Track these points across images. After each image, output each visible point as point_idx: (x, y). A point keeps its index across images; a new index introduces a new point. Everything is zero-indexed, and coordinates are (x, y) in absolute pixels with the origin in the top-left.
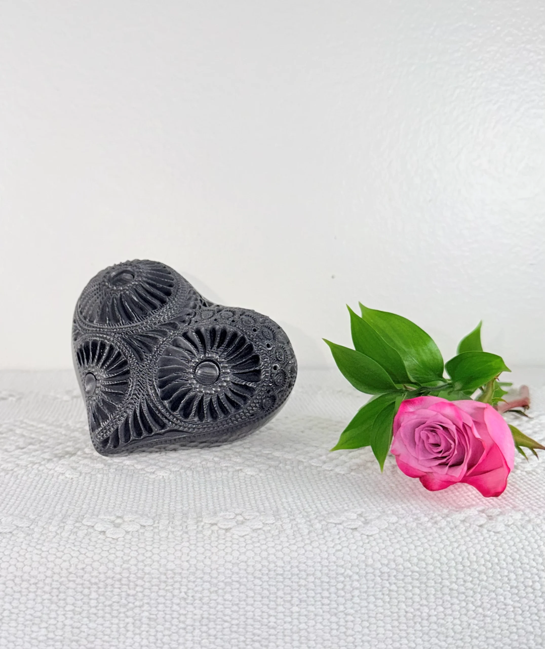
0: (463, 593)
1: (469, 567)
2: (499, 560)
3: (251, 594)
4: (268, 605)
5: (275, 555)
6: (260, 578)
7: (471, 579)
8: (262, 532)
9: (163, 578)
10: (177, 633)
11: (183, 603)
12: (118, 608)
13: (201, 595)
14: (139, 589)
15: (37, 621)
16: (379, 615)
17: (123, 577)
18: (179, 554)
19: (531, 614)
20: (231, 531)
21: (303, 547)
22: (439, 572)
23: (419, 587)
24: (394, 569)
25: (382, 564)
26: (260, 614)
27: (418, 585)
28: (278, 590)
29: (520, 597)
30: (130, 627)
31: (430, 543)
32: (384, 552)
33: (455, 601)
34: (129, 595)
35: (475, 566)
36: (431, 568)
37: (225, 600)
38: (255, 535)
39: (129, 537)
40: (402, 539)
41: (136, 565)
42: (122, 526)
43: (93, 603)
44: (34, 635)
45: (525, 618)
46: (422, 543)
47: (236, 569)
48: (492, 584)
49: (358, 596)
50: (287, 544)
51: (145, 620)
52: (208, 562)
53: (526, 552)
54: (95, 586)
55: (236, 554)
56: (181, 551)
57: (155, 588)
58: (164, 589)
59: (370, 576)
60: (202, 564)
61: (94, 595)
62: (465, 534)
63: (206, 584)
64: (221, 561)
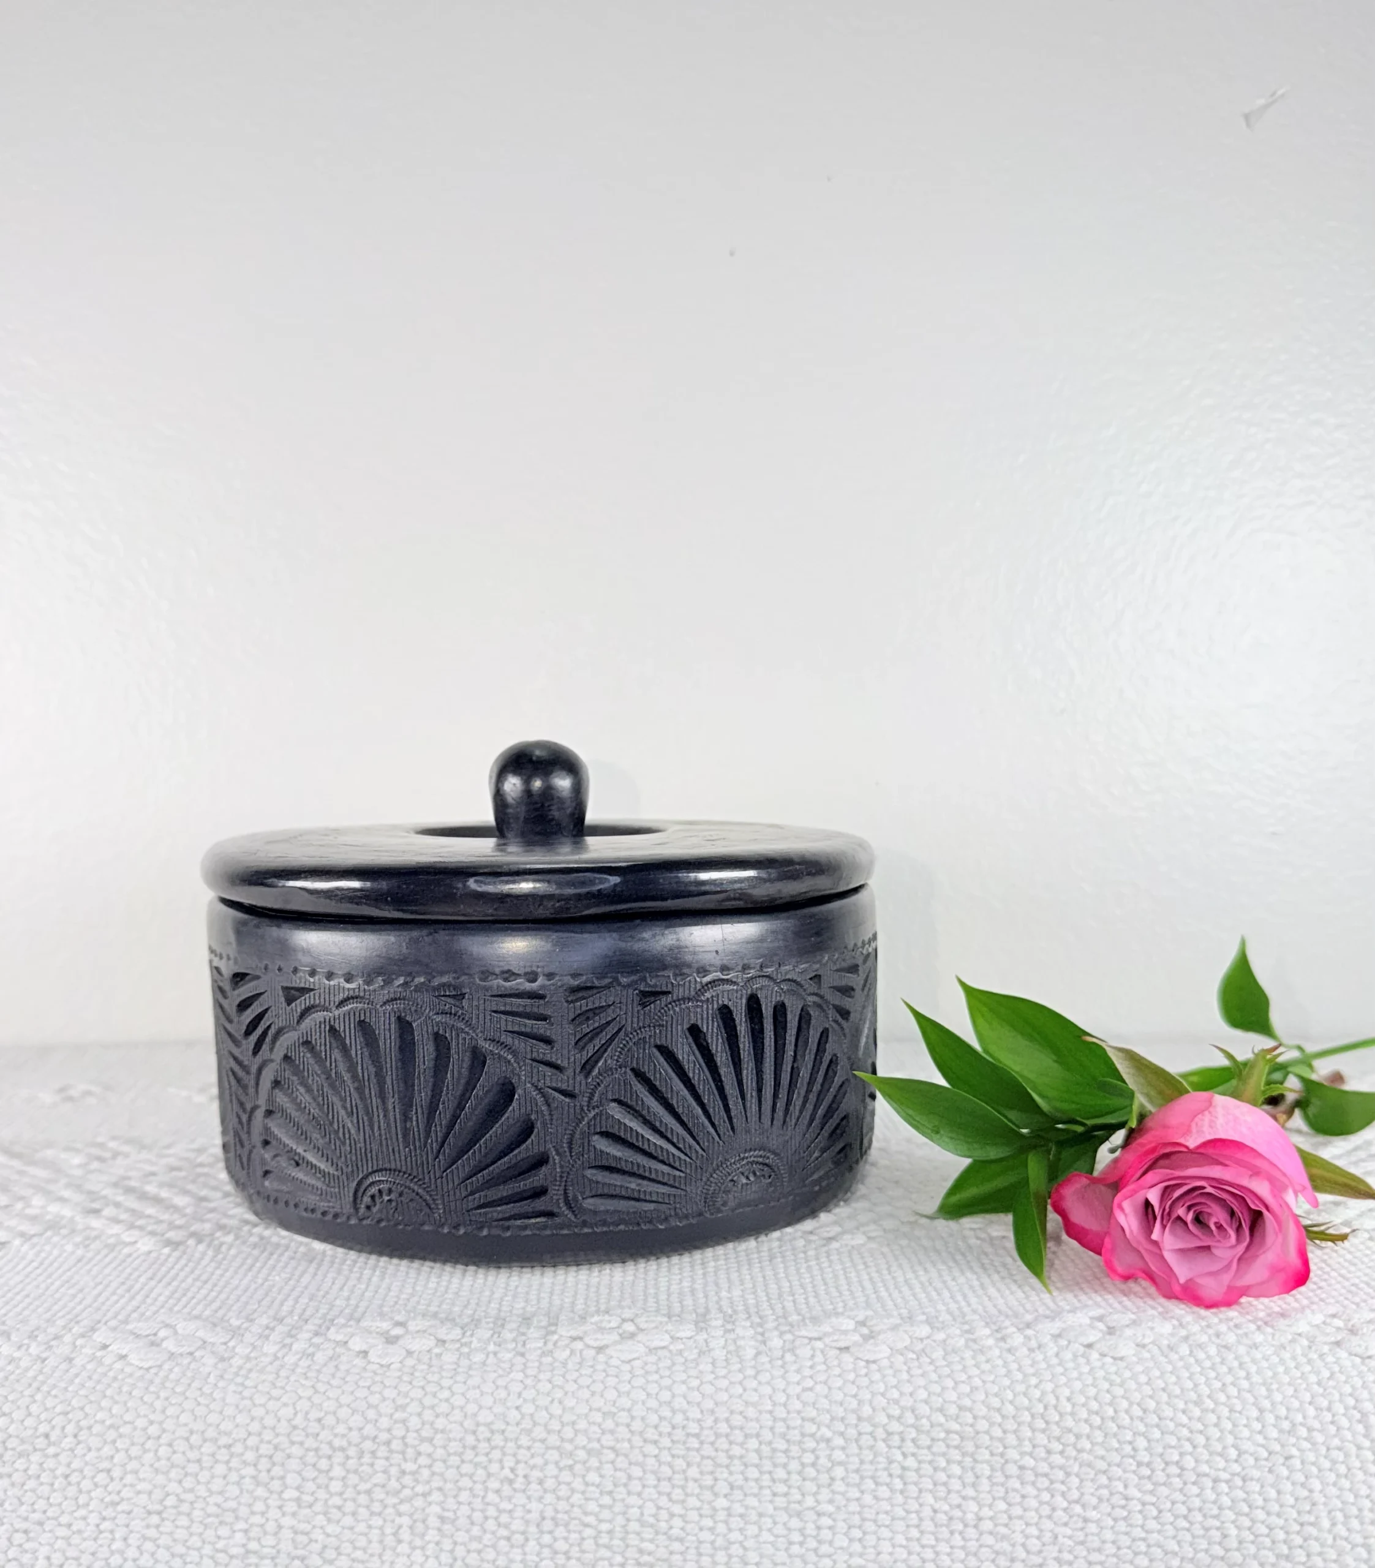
0: (1046, 1475)
1: (1057, 1423)
2: (1116, 1411)
3: (637, 1472)
4: (669, 1494)
5: (685, 1397)
6: (655, 1442)
7: (1061, 1447)
8: (668, 1354)
9: (470, 1440)
10: (494, 1546)
11: (506, 1490)
12: (382, 1496)
13: (540, 1475)
14: (423, 1460)
15: (229, 1517)
16: (882, 1516)
17: (395, 1437)
18: (503, 1394)
19: (1176, 1517)
20: (608, 1351)
21: (741, 1383)
22: (997, 1432)
23: (959, 1463)
24: (912, 1426)
25: (889, 1417)
26: (654, 1511)
27: (959, 1458)
28: (689, 1465)
29: (1155, 1484)
30: (405, 1535)
31: (984, 1377)
32: (895, 1394)
33: (1030, 1490)
34: (403, 1472)
35: (1069, 1422)
36: (983, 1425)
37: (587, 1484)
38: (652, 1359)
39: (410, 1362)
40: (932, 1368)
41: (419, 1415)
42: (401, 1342)
43: (335, 1486)
44: (220, 1545)
45: (1163, 1524)
46: (969, 1377)
47: (609, 1424)
48: (1102, 1458)
49: (843, 1479)
50: (711, 1377)
51: (433, 1521)
52: (556, 1410)
53: (1169, 1396)
54: (340, 1454)
55: (611, 1395)
56: (506, 1388)
57: (454, 1460)
58: (471, 1461)
59: (866, 1440)
60: (544, 1413)
61: (338, 1471)
62: (1055, 1361)
63: (550, 1452)
64: (583, 1409)
